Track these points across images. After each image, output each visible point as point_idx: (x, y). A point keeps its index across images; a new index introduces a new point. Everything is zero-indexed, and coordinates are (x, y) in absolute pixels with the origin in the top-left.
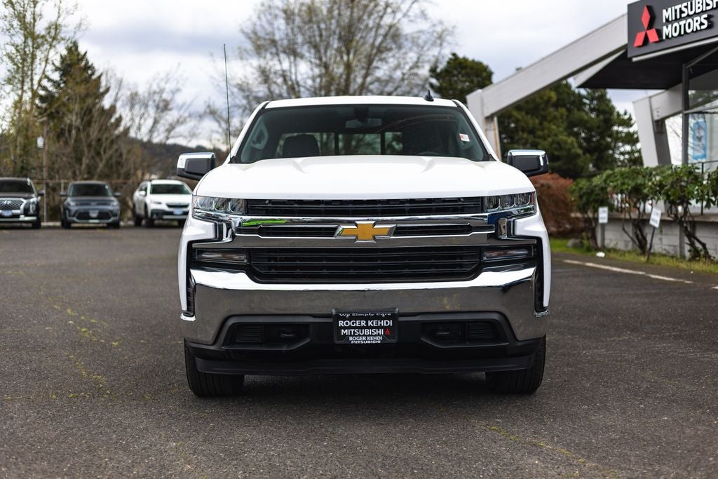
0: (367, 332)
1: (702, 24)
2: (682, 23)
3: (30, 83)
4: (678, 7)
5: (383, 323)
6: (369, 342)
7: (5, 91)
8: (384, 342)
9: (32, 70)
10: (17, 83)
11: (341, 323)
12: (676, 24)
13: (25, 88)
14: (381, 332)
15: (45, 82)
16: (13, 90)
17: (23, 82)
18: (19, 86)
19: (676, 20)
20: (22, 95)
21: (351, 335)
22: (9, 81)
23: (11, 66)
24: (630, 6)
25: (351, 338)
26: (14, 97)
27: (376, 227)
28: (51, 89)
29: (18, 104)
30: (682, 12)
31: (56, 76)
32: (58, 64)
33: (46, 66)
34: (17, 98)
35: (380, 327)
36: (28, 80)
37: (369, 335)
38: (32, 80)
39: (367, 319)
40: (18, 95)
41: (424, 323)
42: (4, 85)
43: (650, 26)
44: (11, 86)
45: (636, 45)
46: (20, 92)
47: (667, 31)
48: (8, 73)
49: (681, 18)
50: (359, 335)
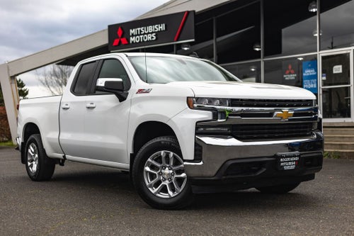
0: (289, 163)
1: (152, 38)
2: (141, 36)
4: (139, 29)
6: (291, 168)
11: (282, 160)
12: (138, 37)
14: (294, 163)
19: (138, 35)
24: (110, 27)
25: (284, 167)
30: (141, 31)
35: (294, 161)
37: (290, 165)
43: (122, 37)
45: (114, 44)
47: (132, 39)
49: (141, 34)
50: (287, 166)
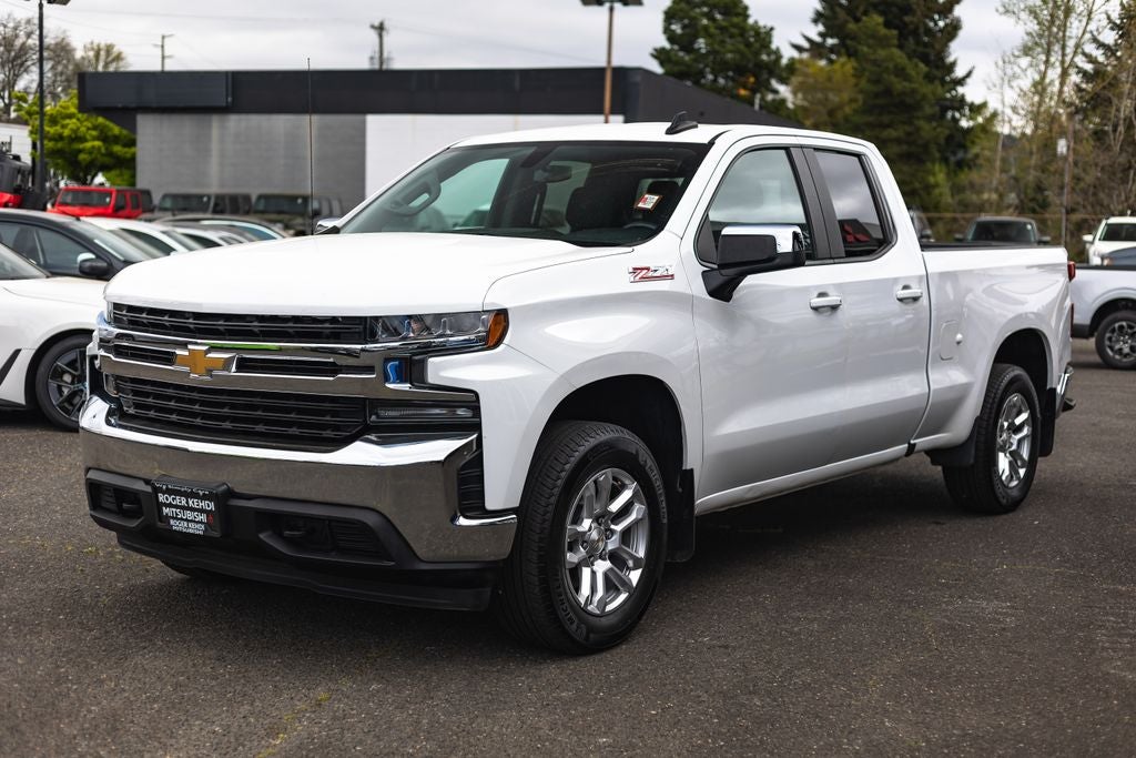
0: (188, 514)
3: (1060, 53)
5: (204, 504)
6: (191, 531)
7: (1019, 66)
8: (207, 534)
9: (1064, 32)
10: (1038, 54)
11: (162, 498)
13: (1052, 59)
14: (203, 517)
15: (1090, 48)
16: (1031, 66)
17: (1048, 53)
18: (1043, 57)
20: (1045, 73)
21: (173, 518)
22: (1027, 51)
23: (1033, 26)
25: (172, 522)
26: (1033, 75)
27: (209, 355)
28: (1101, 59)
29: (1040, 87)
31: (1109, 37)
32: (1115, 16)
33: (1087, 24)
34: (1037, 77)
35: (202, 511)
36: (1057, 48)
37: (191, 521)
38: (1063, 48)
39: (188, 495)
40: (1040, 72)
41: (259, 513)
42: (1018, 57)
44: (1029, 59)
46: (1042, 67)
48: (1026, 38)
50: (182, 519)
